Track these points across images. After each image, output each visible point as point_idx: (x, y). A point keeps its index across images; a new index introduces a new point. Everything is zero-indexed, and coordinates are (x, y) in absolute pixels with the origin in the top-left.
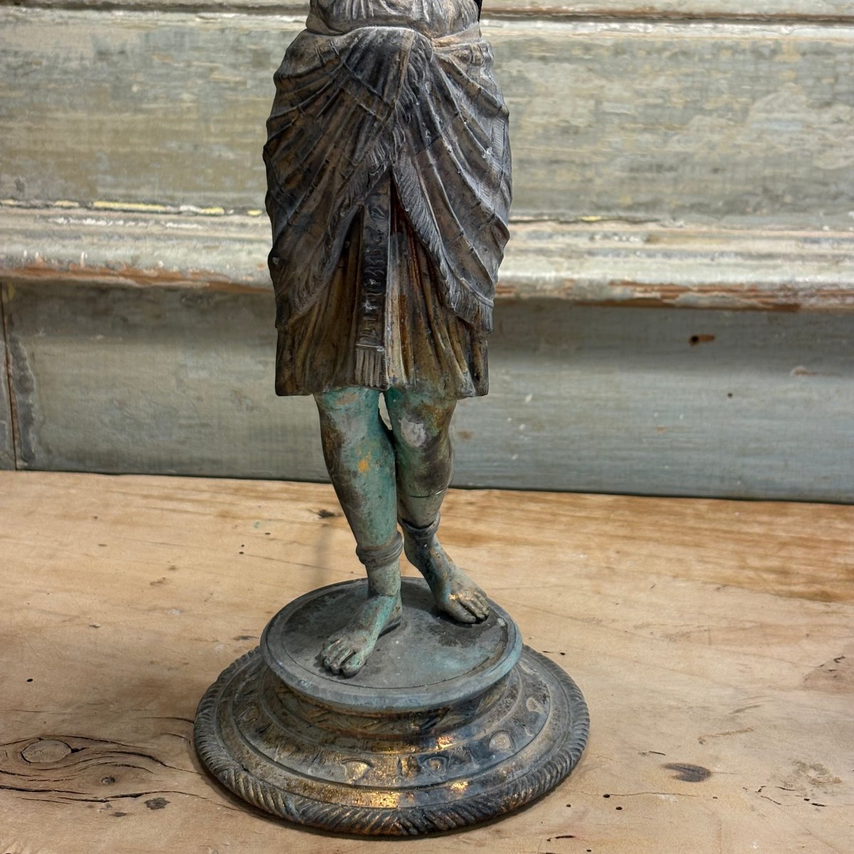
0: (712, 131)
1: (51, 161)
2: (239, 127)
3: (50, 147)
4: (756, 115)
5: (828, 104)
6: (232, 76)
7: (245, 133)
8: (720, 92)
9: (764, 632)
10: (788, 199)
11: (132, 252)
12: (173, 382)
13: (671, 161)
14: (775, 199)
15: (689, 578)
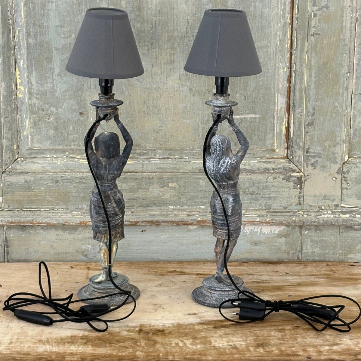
0: (143, 192)
1: (15, 202)
2: (52, 194)
3: (15, 199)
4: (150, 189)
5: (163, 187)
6: (51, 185)
7: (54, 195)
8: (143, 185)
9: (151, 280)
10: (158, 204)
11: (32, 219)
12: (38, 244)
13: (136, 198)
14: (155, 204)
15: (139, 273)
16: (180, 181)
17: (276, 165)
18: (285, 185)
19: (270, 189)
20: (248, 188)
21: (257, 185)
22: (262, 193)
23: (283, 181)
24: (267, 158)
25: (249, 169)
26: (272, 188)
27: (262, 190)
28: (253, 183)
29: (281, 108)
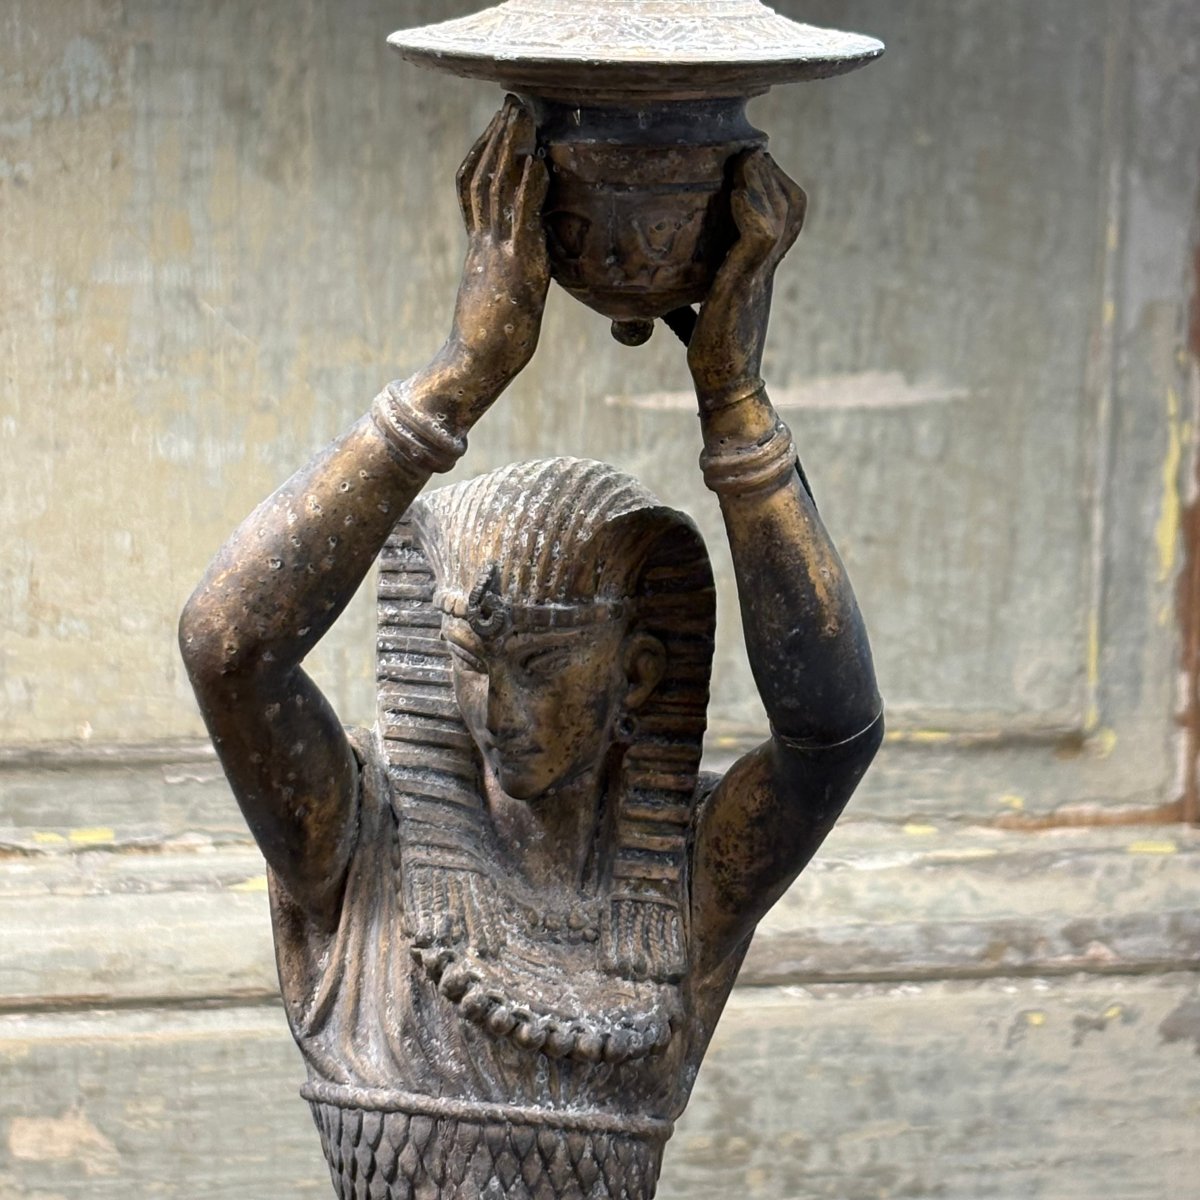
16: (131, 1094)
17: (1104, 897)
18: (1184, 1094)
19: (1037, 1139)
20: (827, 1135)
21: (916, 1098)
22: (959, 1181)
23: (1170, 1052)
24: (1006, 827)
25: (838, 937)
26: (1061, 1130)
27: (959, 1146)
28: (880, 1088)
29: (1149, 316)
